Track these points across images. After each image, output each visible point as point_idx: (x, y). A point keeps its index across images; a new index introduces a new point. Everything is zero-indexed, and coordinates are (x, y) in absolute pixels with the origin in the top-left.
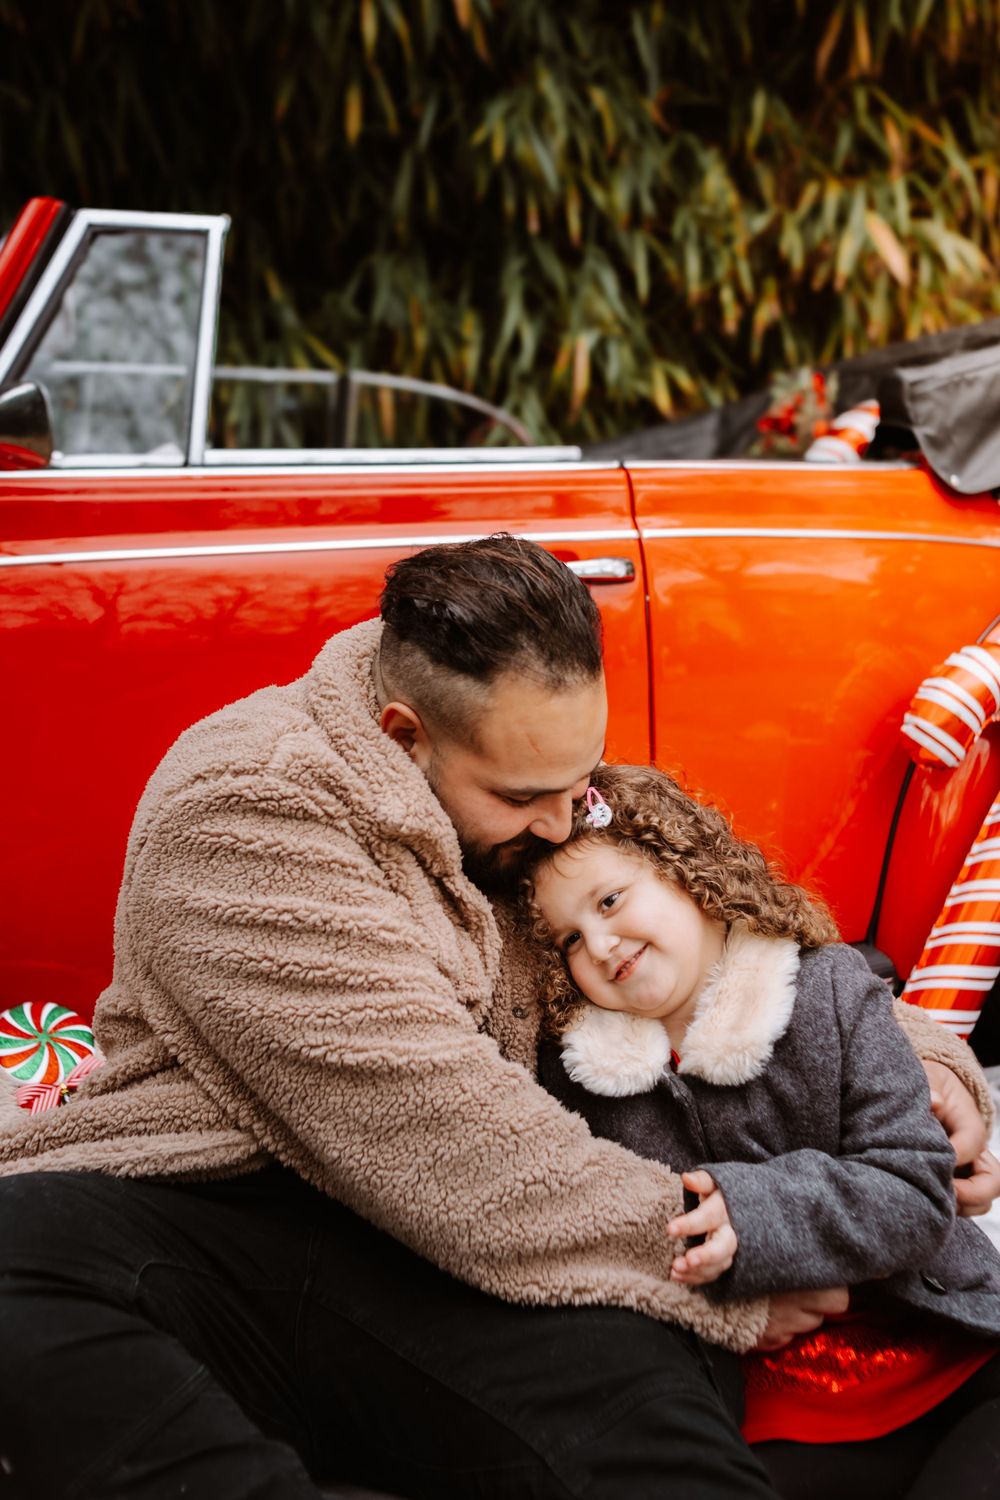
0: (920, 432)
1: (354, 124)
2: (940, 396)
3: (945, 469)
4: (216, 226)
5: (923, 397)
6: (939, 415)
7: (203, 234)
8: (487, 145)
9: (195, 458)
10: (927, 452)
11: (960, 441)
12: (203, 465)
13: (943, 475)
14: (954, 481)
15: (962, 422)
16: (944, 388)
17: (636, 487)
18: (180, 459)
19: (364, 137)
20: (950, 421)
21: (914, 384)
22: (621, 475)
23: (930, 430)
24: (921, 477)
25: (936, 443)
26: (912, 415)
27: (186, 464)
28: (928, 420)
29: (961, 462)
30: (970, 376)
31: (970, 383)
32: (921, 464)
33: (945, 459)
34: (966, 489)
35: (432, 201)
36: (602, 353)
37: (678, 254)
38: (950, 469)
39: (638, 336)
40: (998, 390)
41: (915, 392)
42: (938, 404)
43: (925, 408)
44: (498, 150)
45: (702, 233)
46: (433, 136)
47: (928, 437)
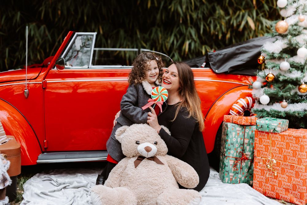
0: (210, 63)
1: (149, 5)
2: (214, 57)
3: (215, 69)
4: (95, 34)
5: (212, 57)
6: (214, 60)
8: (171, 9)
9: (90, 67)
10: (212, 66)
11: (218, 64)
12: (91, 68)
13: (214, 70)
14: (217, 71)
15: (218, 61)
16: (215, 56)
18: (87, 67)
19: (151, 7)
20: (216, 61)
21: (210, 55)
23: (212, 63)
24: (210, 70)
26: (210, 60)
27: (88, 68)
28: (212, 61)
29: (218, 68)
30: (220, 54)
31: (220, 55)
32: (211, 69)
33: (215, 67)
34: (218, 72)
35: (163, 18)
36: (190, 45)
37: (209, 26)
38: (216, 69)
39: (198, 41)
40: (226, 56)
41: (210, 56)
42: (214, 58)
43: (212, 59)
44: (172, 9)
45: (214, 21)
46: (163, 7)
47: (212, 64)
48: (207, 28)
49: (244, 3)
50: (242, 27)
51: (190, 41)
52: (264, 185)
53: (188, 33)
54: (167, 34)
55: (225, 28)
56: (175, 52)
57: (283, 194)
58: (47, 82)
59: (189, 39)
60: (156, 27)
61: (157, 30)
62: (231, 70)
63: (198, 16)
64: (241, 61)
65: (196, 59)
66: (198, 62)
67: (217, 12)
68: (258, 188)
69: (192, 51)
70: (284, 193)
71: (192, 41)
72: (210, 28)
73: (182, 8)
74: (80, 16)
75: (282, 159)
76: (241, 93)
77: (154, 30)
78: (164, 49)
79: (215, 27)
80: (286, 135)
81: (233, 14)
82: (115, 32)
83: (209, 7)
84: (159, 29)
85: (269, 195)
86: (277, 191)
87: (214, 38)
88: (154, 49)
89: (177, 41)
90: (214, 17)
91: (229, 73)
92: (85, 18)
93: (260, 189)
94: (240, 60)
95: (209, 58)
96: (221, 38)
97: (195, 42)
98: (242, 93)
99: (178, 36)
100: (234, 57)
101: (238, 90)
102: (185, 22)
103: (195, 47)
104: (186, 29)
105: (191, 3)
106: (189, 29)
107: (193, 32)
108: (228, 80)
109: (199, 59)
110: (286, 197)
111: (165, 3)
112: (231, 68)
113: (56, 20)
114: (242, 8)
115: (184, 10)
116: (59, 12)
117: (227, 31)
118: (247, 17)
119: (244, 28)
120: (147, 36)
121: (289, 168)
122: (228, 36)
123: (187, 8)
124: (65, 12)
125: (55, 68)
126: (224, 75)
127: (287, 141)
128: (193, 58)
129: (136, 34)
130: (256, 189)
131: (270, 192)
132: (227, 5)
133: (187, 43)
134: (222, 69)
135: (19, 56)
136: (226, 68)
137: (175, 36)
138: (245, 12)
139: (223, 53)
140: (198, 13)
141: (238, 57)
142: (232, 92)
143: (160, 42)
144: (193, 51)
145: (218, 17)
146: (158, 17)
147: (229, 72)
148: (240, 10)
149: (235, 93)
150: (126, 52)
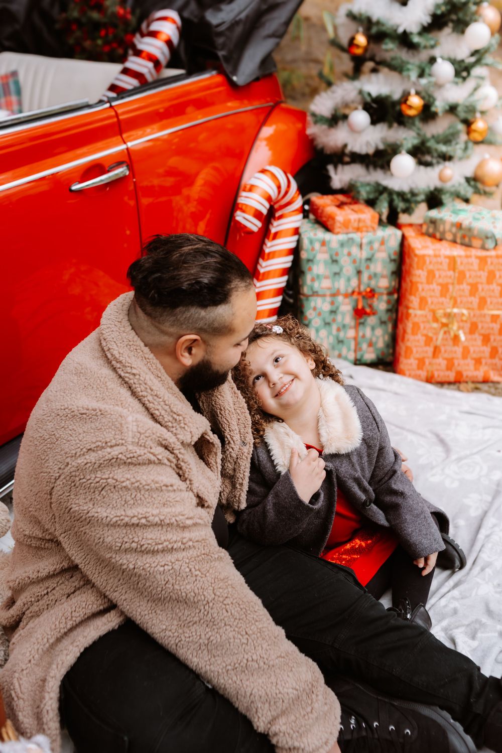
0: (221, 53)
3: (231, 72)
5: (220, 34)
6: (228, 43)
10: (225, 65)
11: (234, 57)
13: (229, 76)
14: (235, 79)
15: (236, 45)
16: (229, 28)
17: (120, 119)
20: (232, 47)
21: (217, 27)
22: (113, 112)
23: (225, 53)
24: (222, 79)
25: (227, 59)
26: (216, 44)
29: (236, 68)
31: (239, 23)
32: (224, 73)
33: (230, 67)
34: (237, 82)
38: (233, 72)
40: (248, 25)
41: (217, 31)
42: (227, 38)
43: (220, 40)
47: (223, 56)
52: (430, 364)
57: (469, 370)
64: (273, 35)
68: (413, 373)
70: (472, 367)
75: (475, 305)
80: (491, 257)
85: (439, 380)
86: (459, 369)
93: (419, 372)
95: (214, 38)
100: (258, 25)
110: (476, 373)
121: (488, 319)
127: (492, 268)
130: (410, 376)
131: (442, 374)
141: (265, 23)
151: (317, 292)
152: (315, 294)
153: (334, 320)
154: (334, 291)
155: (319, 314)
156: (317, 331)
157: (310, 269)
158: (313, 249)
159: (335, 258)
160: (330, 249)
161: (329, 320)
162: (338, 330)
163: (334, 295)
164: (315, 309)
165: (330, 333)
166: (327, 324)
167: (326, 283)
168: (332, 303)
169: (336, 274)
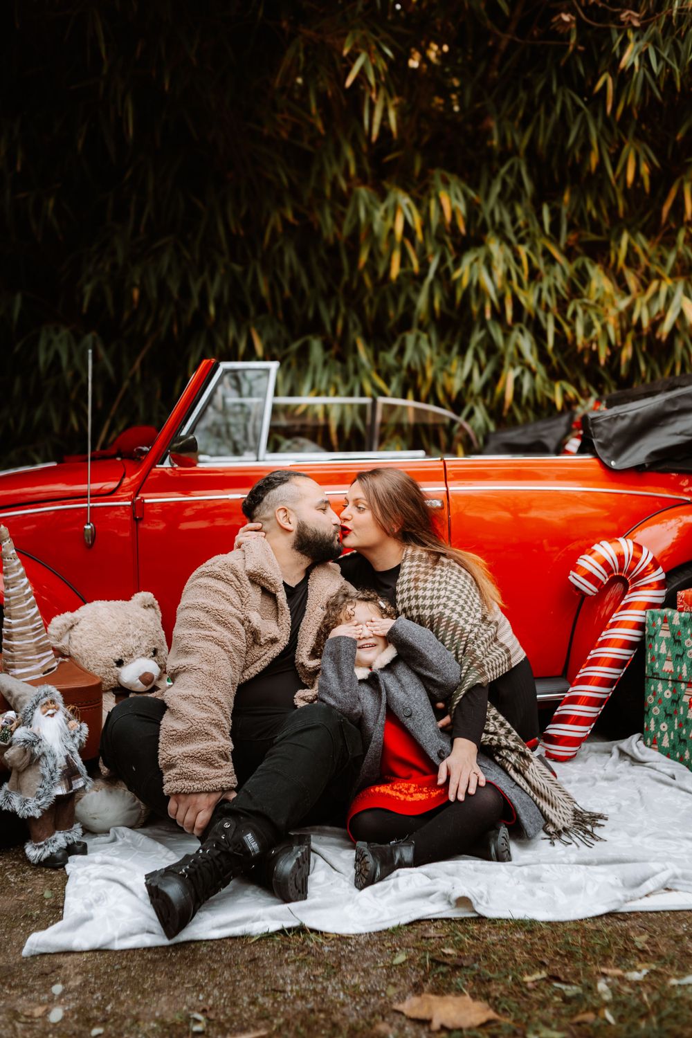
0: (595, 441)
1: (395, 269)
2: (605, 424)
3: (608, 458)
4: (274, 366)
5: (598, 425)
6: (605, 432)
7: (267, 371)
8: (460, 279)
9: (261, 457)
10: (599, 451)
11: (615, 445)
12: (264, 460)
13: (606, 461)
14: (613, 463)
15: (618, 436)
16: (608, 421)
17: (448, 469)
18: (255, 459)
19: (400, 275)
20: (611, 436)
21: (593, 419)
22: (442, 463)
23: (600, 440)
24: (595, 462)
25: (603, 446)
26: (592, 433)
27: (257, 460)
28: (600, 435)
29: (616, 455)
30: (623, 415)
31: (623, 418)
32: (597, 457)
33: (608, 454)
34: (618, 467)
35: (437, 304)
36: (518, 382)
37: (571, 324)
38: (610, 459)
39: (541, 371)
40: (638, 421)
41: (594, 423)
42: (605, 428)
43: (598, 430)
44: (465, 282)
45: (585, 312)
46: (437, 273)
47: (599, 443)
48: (567, 329)
49: (671, 258)
50: (666, 327)
51: (518, 370)
53: (511, 349)
54: (449, 349)
55: (616, 330)
56: (476, 403)
58: (146, 501)
59: (513, 366)
60: (415, 330)
61: (418, 339)
62: (654, 459)
63: (539, 300)
64: (681, 434)
65: (540, 425)
66: (545, 433)
67: (594, 284)
69: (523, 401)
71: (523, 373)
72: (573, 331)
73: (491, 274)
74: (196, 303)
76: (680, 525)
77: (410, 338)
78: (441, 395)
79: (589, 327)
81: (638, 290)
82: (295, 346)
83: (570, 269)
84: (424, 337)
87: (586, 360)
88: (410, 394)
89: (481, 372)
90: (586, 300)
91: (649, 467)
92: (212, 310)
94: (678, 431)
95: (591, 428)
96: (606, 362)
97: (533, 374)
98: (685, 525)
99: (482, 356)
100: (661, 424)
101: (670, 518)
102: (499, 315)
103: (533, 390)
104: (506, 336)
105: (518, 261)
106: (515, 334)
107: (526, 343)
108: (646, 488)
109: (548, 425)
111: (443, 260)
112: (654, 454)
113: (126, 315)
114: (665, 273)
115: (499, 282)
116: (136, 293)
117: (623, 339)
118: (681, 300)
119: (674, 331)
120: (390, 357)
122: (627, 353)
123: (508, 276)
124: (154, 294)
125: (167, 464)
126: (636, 474)
128: (526, 421)
129: (355, 351)
132: (621, 262)
133: (510, 375)
134: (629, 457)
135: (11, 421)
136: (638, 454)
137: (476, 356)
138: (676, 283)
139: (631, 414)
140: (541, 291)
141: (673, 423)
142: (657, 522)
143: (430, 374)
144: (528, 400)
145: (597, 301)
146: (422, 302)
147: (647, 465)
148: (659, 277)
149: (664, 525)
150: (329, 407)
151: (657, 674)
152: (656, 676)
153: (676, 712)
154: (676, 677)
155: (660, 701)
156: (657, 722)
157: (651, 646)
158: (654, 625)
159: (677, 638)
160: (672, 627)
161: (670, 710)
162: (680, 725)
163: (675, 681)
164: (654, 694)
165: (671, 729)
166: (669, 716)
167: (668, 666)
168: (674, 691)
169: (678, 656)
